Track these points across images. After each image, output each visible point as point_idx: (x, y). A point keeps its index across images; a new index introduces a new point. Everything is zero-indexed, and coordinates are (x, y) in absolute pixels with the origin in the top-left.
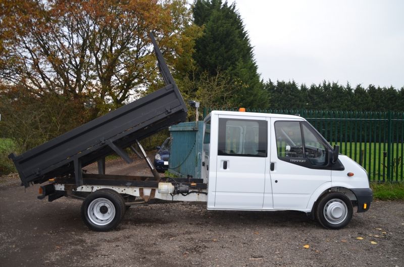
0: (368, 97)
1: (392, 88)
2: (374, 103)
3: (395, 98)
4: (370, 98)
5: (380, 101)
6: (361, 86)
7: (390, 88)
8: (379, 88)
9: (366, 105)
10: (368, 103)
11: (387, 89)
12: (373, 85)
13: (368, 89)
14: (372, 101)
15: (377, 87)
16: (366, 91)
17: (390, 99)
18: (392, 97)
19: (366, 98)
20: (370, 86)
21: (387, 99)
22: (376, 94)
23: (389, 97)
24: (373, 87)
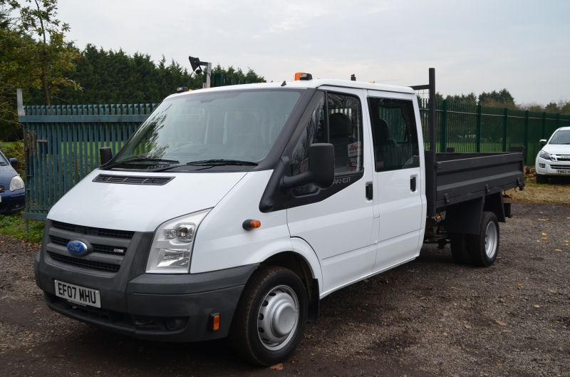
0: (88, 65)
1: (121, 53)
2: (97, 76)
3: (128, 70)
4: (91, 68)
5: (106, 72)
6: (73, 45)
7: (118, 52)
8: (102, 51)
9: (85, 79)
10: (88, 75)
11: (115, 53)
12: (93, 45)
13: (86, 51)
14: (95, 72)
15: (98, 49)
16: (82, 54)
17: (120, 71)
18: (124, 68)
19: (85, 66)
20: (88, 46)
21: (116, 71)
22: (99, 60)
23: (120, 67)
24: (93, 48)
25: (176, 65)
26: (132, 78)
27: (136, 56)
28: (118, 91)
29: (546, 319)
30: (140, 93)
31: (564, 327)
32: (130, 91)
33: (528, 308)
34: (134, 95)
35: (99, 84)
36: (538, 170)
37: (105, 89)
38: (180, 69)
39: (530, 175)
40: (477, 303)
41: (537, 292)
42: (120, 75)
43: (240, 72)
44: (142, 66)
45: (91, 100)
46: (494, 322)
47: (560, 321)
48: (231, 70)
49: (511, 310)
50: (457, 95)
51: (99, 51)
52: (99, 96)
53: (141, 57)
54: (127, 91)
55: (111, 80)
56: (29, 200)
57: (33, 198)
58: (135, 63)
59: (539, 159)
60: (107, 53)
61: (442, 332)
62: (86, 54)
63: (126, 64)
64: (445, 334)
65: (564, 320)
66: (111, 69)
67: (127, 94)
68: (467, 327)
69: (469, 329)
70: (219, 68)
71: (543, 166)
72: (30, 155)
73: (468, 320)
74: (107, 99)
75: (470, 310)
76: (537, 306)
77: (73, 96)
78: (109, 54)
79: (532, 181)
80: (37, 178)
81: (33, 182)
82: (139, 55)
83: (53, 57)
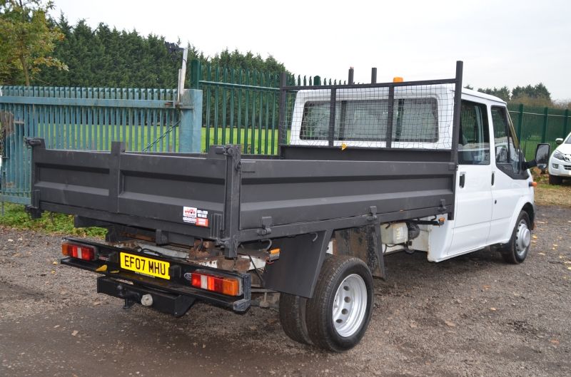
0: (99, 45)
1: (135, 33)
2: (109, 57)
3: (141, 51)
4: (102, 48)
5: (118, 53)
6: (85, 23)
7: (131, 32)
8: (115, 30)
9: (96, 59)
10: (99, 55)
11: (128, 33)
12: (105, 24)
13: (98, 30)
14: (106, 53)
15: (111, 29)
16: (94, 33)
17: (133, 52)
18: (137, 49)
19: (97, 46)
20: (101, 25)
21: (129, 52)
22: (111, 40)
23: (132, 47)
24: (106, 27)
25: (192, 48)
26: (145, 60)
27: (150, 37)
28: (130, 73)
29: (498, 322)
30: (154, 76)
31: (513, 330)
32: (142, 73)
33: (483, 311)
34: (147, 77)
35: (110, 65)
36: (552, 170)
37: (117, 71)
38: (196, 52)
39: (545, 175)
40: (433, 303)
41: (500, 295)
42: (133, 56)
43: (259, 57)
44: (156, 47)
45: (102, 81)
46: (443, 323)
47: (510, 324)
48: (249, 55)
49: (465, 312)
50: (489, 88)
51: (112, 30)
52: (111, 78)
53: (156, 38)
54: (140, 74)
55: (123, 61)
56: (5, 182)
57: (9, 181)
58: (149, 44)
59: (552, 159)
60: (120, 33)
61: (385, 330)
62: (98, 33)
63: (139, 45)
64: (387, 332)
65: (515, 324)
66: (124, 49)
67: (140, 77)
68: (412, 326)
69: (413, 328)
70: (237, 53)
71: (556, 166)
72: (7, 137)
73: (416, 320)
74: (118, 82)
75: (424, 310)
76: (494, 309)
77: (82, 76)
78: (122, 34)
79: (545, 181)
80: (13, 160)
81: (9, 164)
82: (153, 36)
83: (31, 37)
